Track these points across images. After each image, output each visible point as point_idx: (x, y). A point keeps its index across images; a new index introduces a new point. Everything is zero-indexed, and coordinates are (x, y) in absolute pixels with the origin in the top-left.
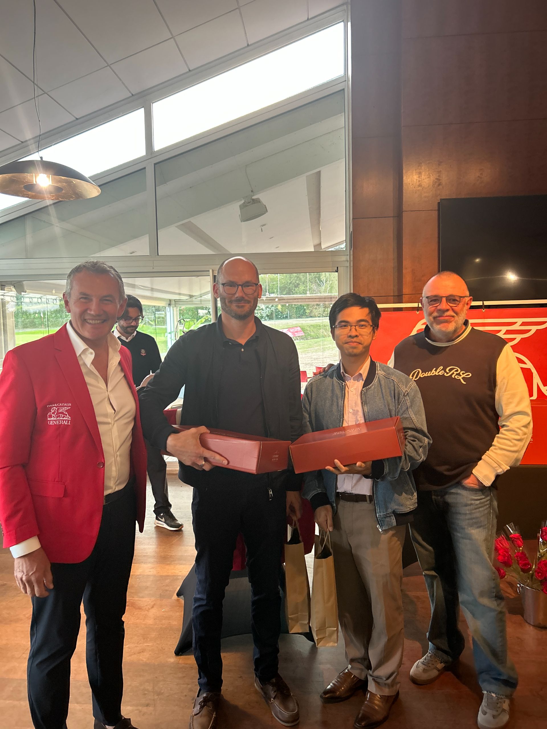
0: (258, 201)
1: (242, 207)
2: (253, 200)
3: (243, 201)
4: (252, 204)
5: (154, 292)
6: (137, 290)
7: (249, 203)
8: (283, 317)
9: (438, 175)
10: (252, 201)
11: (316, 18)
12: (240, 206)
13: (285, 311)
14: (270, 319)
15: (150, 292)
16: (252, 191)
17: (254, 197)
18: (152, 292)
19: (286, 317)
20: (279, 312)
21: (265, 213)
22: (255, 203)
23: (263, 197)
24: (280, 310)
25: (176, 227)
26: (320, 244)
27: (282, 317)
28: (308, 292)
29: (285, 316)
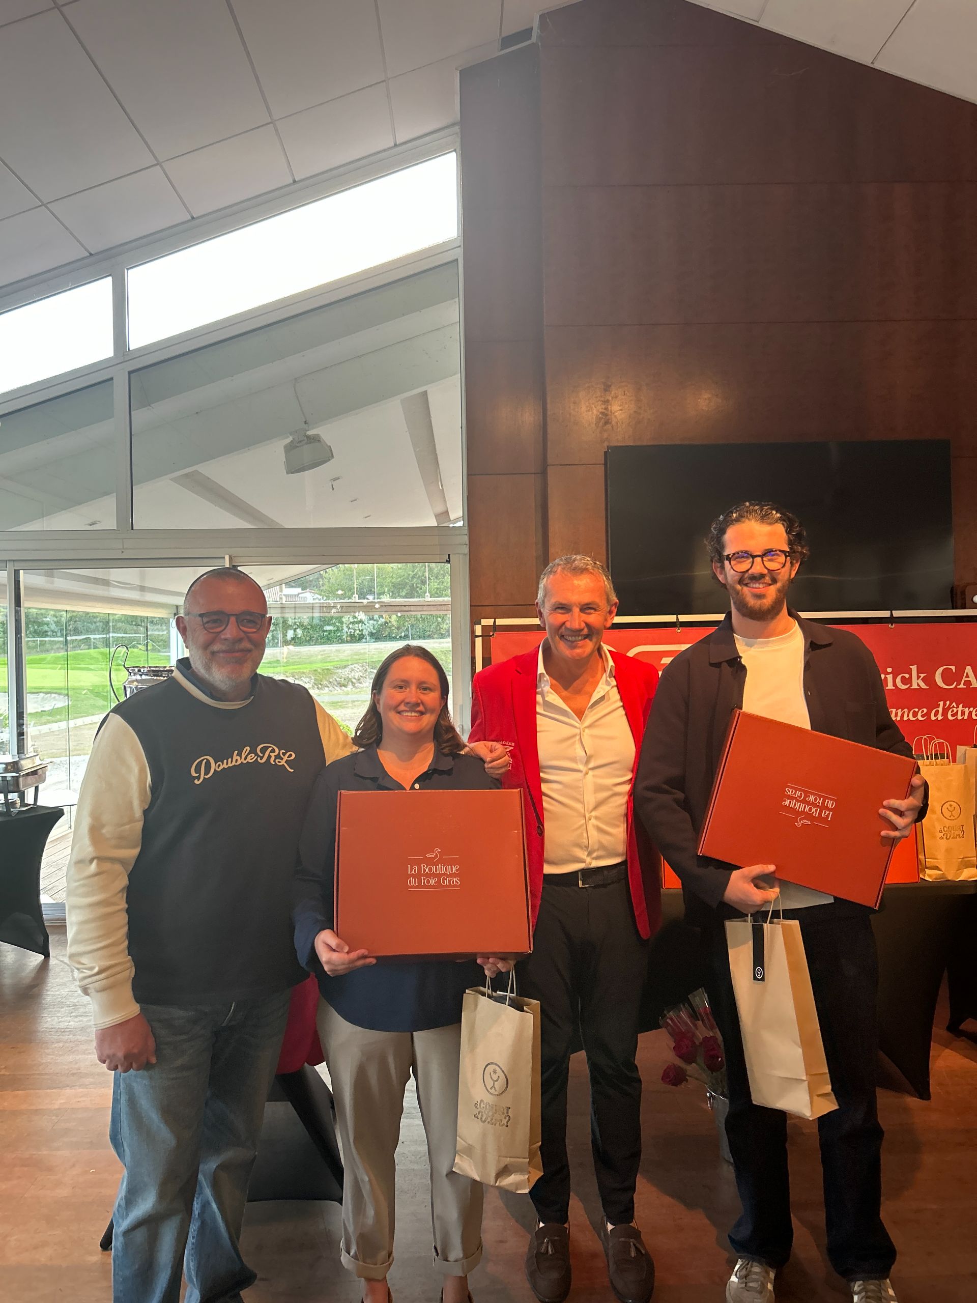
0: (316, 439)
1: (289, 449)
2: (308, 437)
3: (291, 439)
4: (307, 444)
5: (146, 593)
6: (111, 589)
7: (300, 442)
8: (401, 637)
9: (603, 406)
10: (305, 438)
11: (409, 145)
12: (285, 447)
13: (405, 626)
14: (376, 639)
15: (139, 593)
16: (306, 423)
17: (309, 433)
18: (142, 593)
19: (405, 636)
20: (393, 628)
21: (329, 460)
22: (310, 443)
23: (326, 432)
24: (395, 624)
25: (171, 480)
26: (447, 512)
27: (398, 637)
28: (428, 594)
29: (403, 634)
